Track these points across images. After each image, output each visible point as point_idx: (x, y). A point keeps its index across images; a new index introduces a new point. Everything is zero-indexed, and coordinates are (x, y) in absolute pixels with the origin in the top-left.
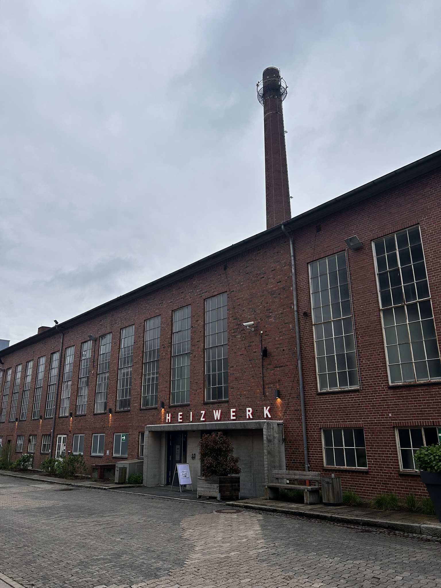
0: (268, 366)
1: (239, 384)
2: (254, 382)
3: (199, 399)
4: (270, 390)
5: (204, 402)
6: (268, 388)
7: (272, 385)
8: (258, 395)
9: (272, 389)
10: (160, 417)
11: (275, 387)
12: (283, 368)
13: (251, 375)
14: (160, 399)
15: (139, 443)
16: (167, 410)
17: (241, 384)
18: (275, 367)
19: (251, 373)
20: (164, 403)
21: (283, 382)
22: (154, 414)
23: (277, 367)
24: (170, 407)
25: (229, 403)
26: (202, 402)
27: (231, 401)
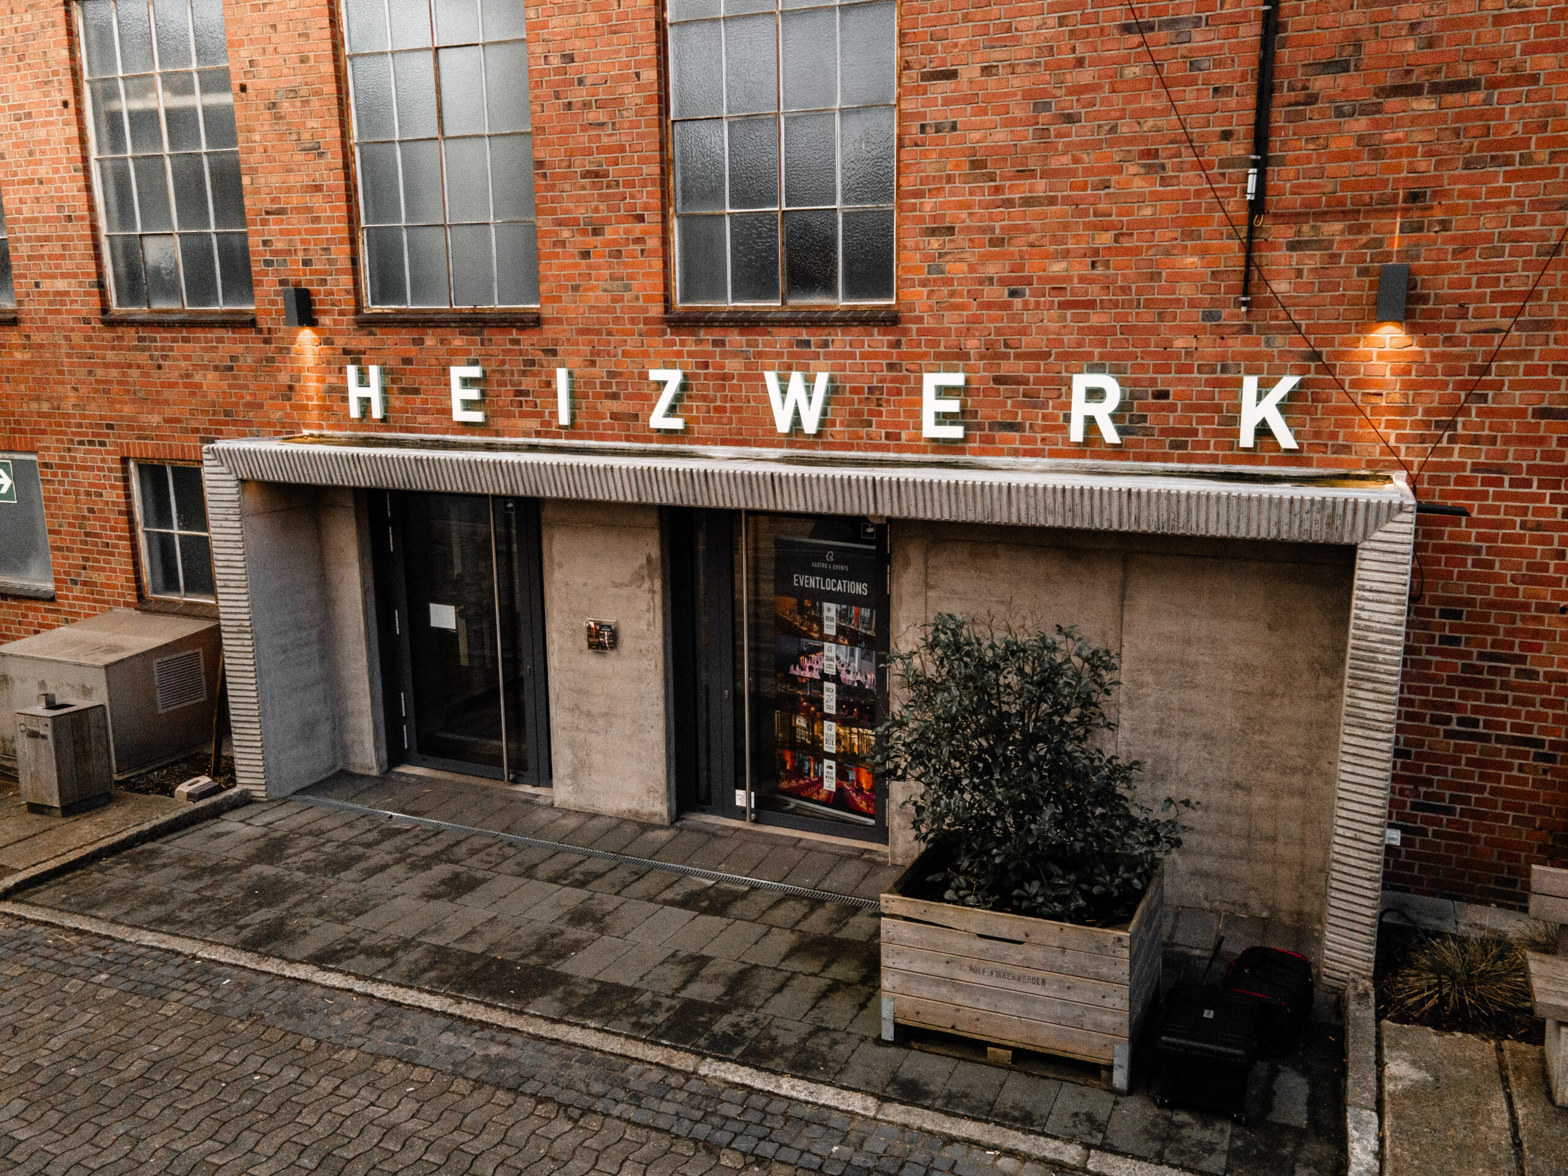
0: (1321, 83)
1: (1009, 203)
2: (1157, 197)
3: (627, 288)
4: (1312, 260)
5: (667, 310)
6: (1293, 246)
7: (1338, 226)
8: (1184, 291)
9: (1335, 257)
10: (284, 378)
11: (1364, 238)
12: (1481, 95)
13: (1131, 141)
14: (268, 263)
15: (131, 521)
16: (340, 342)
17: (1028, 202)
18: (1396, 91)
19: (1125, 128)
20: (307, 292)
21: (1453, 210)
22: (233, 358)
23: (1416, 91)
24: (367, 324)
25: (906, 332)
26: (656, 310)
27: (920, 320)
